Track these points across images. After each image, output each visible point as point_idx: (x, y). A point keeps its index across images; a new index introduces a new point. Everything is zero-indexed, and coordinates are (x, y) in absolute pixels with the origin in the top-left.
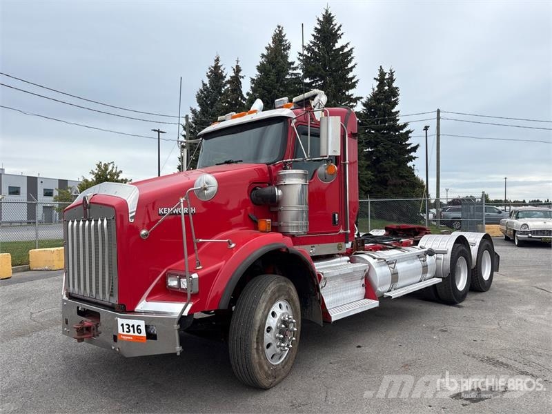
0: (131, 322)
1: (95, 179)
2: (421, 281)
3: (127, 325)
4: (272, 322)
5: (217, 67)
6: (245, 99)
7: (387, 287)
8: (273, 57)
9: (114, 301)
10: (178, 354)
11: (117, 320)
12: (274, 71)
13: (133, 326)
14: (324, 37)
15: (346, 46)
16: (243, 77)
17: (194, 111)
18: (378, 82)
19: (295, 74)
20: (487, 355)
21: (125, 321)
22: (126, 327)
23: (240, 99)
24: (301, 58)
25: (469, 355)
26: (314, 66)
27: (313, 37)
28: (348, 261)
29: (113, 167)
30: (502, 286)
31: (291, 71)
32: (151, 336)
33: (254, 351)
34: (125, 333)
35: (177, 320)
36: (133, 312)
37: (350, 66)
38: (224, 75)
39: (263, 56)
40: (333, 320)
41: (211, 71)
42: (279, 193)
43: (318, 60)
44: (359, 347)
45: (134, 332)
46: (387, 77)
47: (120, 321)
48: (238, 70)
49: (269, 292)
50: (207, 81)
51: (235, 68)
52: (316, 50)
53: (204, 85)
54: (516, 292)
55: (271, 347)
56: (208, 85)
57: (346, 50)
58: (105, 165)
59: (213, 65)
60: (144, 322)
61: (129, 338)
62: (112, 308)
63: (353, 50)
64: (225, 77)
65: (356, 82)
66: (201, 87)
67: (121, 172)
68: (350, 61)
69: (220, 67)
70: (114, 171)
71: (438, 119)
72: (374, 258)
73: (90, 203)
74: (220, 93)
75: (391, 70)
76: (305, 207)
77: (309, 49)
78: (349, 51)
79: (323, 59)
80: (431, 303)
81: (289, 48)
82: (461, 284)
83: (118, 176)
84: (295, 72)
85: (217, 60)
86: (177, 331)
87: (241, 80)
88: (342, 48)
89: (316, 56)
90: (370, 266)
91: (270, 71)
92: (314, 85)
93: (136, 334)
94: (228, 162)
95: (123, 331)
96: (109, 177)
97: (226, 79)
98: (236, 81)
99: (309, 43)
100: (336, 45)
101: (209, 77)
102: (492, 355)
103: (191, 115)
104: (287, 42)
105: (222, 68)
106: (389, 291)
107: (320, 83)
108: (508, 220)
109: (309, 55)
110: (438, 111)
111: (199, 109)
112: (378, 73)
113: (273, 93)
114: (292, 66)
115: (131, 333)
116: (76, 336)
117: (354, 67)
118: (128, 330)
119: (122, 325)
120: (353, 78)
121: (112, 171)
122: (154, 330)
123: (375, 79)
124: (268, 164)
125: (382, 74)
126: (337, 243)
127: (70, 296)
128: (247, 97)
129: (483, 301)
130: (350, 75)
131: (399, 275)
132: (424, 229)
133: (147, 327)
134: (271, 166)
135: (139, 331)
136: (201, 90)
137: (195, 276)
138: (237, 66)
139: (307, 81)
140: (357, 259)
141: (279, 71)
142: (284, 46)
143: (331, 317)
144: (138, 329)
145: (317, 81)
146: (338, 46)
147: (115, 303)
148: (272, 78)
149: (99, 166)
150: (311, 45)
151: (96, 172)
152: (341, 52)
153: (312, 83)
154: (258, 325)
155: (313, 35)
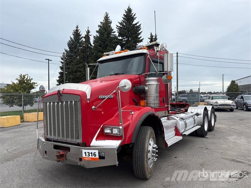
0: (90, 151)
1: (18, 83)
2: (193, 127)
3: (88, 152)
4: (150, 148)
5: (77, 30)
6: (92, 46)
7: (183, 131)
8: (105, 27)
9: (80, 141)
10: (117, 165)
11: (82, 151)
12: (106, 33)
13: (91, 153)
14: (128, 19)
15: (138, 23)
16: (91, 35)
17: (66, 51)
18: (150, 40)
19: (114, 35)
20: (231, 158)
21: (87, 151)
22: (87, 154)
23: (89, 45)
24: (118, 28)
25: (224, 159)
26: (124, 32)
27: (123, 19)
28: (167, 119)
29: (28, 77)
30: (218, 128)
31: (112, 34)
32: (101, 157)
33: (146, 162)
34: (87, 157)
35: (116, 149)
36: (90, 146)
37: (139, 32)
38: (81, 34)
39: (99, 26)
40: (169, 146)
41: (74, 32)
42: (146, 88)
43: (125, 29)
44: (176, 157)
45: (92, 156)
46: (154, 37)
47: (84, 151)
48: (88, 32)
49: (149, 134)
50: (72, 37)
51: (87, 31)
52: (124, 24)
53: (71, 38)
54: (225, 131)
55: (150, 160)
56: (73, 39)
57: (138, 25)
58: (24, 75)
59: (76, 29)
60: (98, 151)
61: (89, 159)
62: (78, 144)
63: (141, 25)
64: (81, 35)
65: (143, 39)
66: (70, 40)
67: (32, 79)
68: (140, 30)
69: (78, 30)
70: (28, 79)
71: (177, 56)
72: (178, 118)
73: (62, 93)
74: (79, 42)
75: (156, 35)
76: (158, 95)
77: (121, 24)
78: (139, 25)
79: (128, 28)
80: (194, 137)
81: (111, 23)
82: (206, 128)
83: (30, 81)
84: (114, 34)
85: (77, 27)
86: (116, 155)
87: (90, 36)
88: (136, 24)
89: (124, 27)
90: (177, 121)
91: (104, 33)
92: (123, 40)
93: (93, 157)
94: (116, 74)
95: (86, 156)
96: (26, 81)
97: (81, 36)
98: (87, 37)
99: (121, 21)
100: (134, 22)
101: (73, 35)
102: (233, 158)
103: (65, 53)
104: (110, 20)
105: (79, 31)
106: (184, 132)
107: (126, 39)
108: (208, 100)
109: (121, 26)
110: (177, 53)
111: (68, 50)
112: (150, 36)
113: (106, 43)
114: (113, 31)
115: (91, 156)
116: (56, 159)
117: (141, 32)
118: (88, 155)
119: (85, 153)
120: (141, 37)
121: (27, 78)
122: (103, 154)
123: (149, 38)
124: (139, 75)
125: (152, 36)
126: (165, 111)
127: (48, 140)
128: (93, 45)
129: (214, 135)
130: (139, 36)
131: (187, 124)
132: (188, 105)
133: (99, 153)
134: (140, 76)
135: (95, 155)
136: (70, 41)
137: (121, 127)
138: (88, 30)
139: (120, 38)
140: (170, 118)
141: (108, 33)
142: (109, 22)
143: (167, 145)
144: (94, 155)
145: (125, 38)
146: (134, 23)
147: (80, 142)
148: (105, 36)
149: (21, 76)
150: (122, 22)
151: (19, 79)
152: (135, 26)
153: (123, 39)
154: (146, 150)
155: (123, 18)
